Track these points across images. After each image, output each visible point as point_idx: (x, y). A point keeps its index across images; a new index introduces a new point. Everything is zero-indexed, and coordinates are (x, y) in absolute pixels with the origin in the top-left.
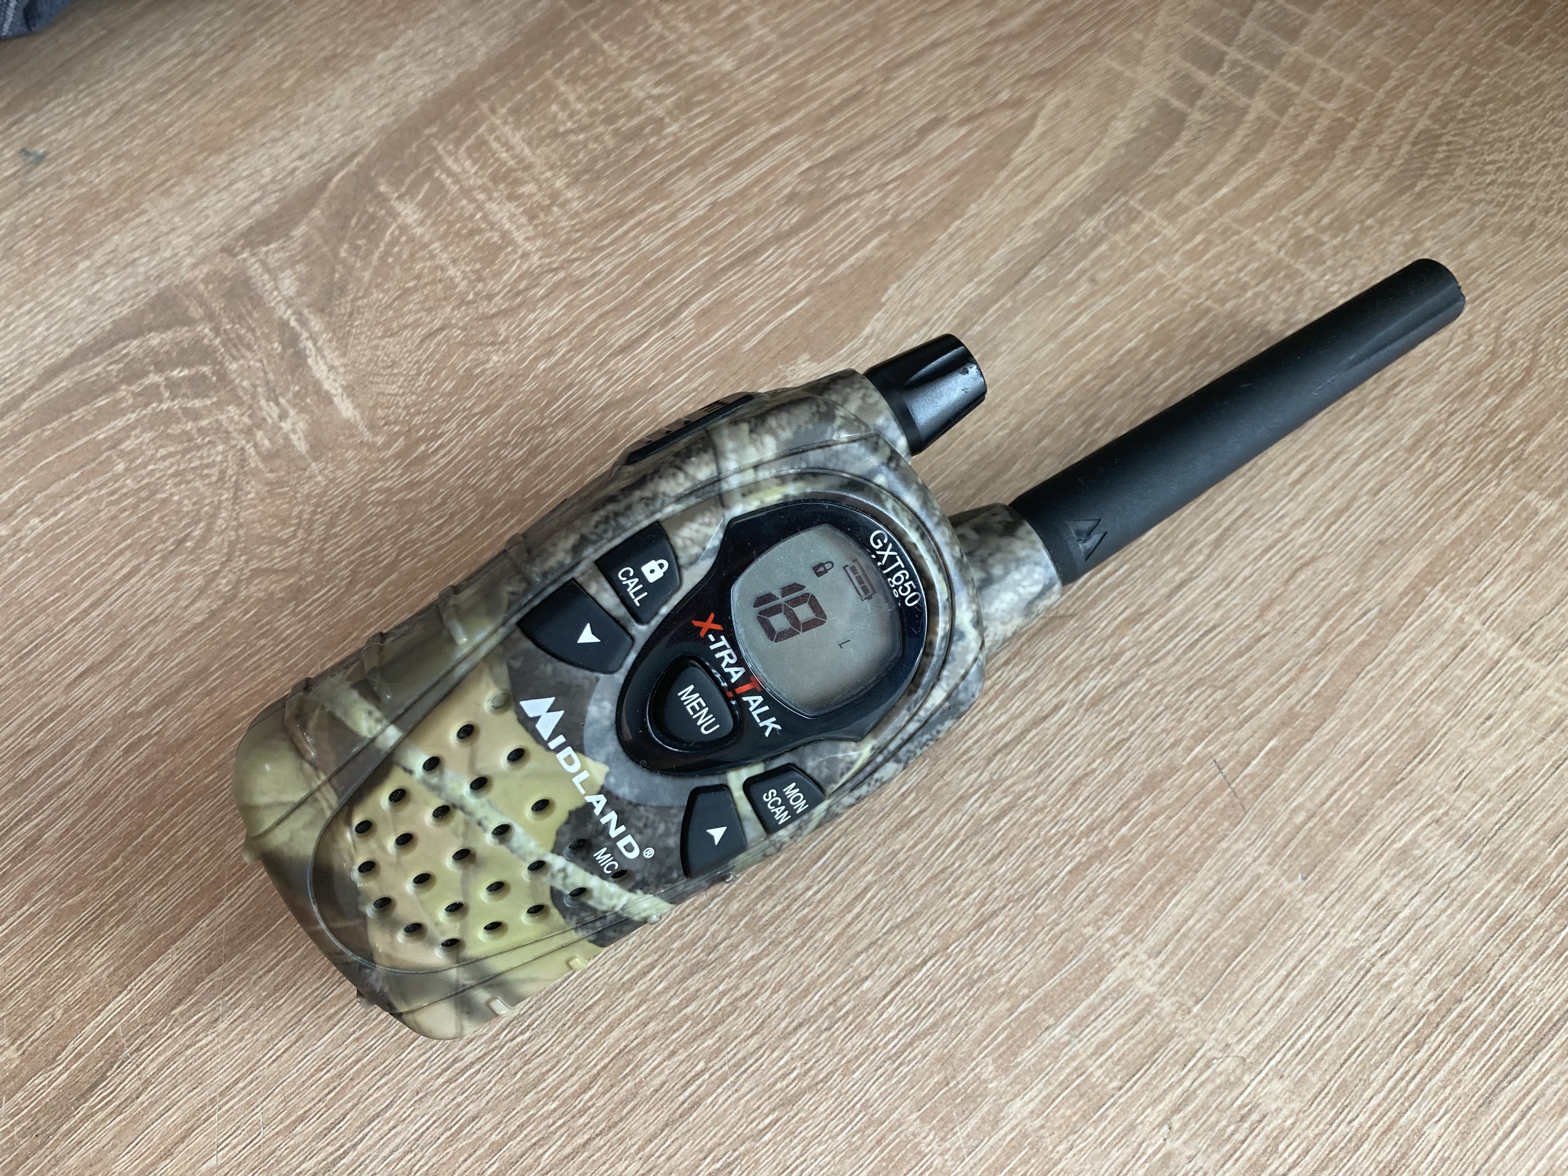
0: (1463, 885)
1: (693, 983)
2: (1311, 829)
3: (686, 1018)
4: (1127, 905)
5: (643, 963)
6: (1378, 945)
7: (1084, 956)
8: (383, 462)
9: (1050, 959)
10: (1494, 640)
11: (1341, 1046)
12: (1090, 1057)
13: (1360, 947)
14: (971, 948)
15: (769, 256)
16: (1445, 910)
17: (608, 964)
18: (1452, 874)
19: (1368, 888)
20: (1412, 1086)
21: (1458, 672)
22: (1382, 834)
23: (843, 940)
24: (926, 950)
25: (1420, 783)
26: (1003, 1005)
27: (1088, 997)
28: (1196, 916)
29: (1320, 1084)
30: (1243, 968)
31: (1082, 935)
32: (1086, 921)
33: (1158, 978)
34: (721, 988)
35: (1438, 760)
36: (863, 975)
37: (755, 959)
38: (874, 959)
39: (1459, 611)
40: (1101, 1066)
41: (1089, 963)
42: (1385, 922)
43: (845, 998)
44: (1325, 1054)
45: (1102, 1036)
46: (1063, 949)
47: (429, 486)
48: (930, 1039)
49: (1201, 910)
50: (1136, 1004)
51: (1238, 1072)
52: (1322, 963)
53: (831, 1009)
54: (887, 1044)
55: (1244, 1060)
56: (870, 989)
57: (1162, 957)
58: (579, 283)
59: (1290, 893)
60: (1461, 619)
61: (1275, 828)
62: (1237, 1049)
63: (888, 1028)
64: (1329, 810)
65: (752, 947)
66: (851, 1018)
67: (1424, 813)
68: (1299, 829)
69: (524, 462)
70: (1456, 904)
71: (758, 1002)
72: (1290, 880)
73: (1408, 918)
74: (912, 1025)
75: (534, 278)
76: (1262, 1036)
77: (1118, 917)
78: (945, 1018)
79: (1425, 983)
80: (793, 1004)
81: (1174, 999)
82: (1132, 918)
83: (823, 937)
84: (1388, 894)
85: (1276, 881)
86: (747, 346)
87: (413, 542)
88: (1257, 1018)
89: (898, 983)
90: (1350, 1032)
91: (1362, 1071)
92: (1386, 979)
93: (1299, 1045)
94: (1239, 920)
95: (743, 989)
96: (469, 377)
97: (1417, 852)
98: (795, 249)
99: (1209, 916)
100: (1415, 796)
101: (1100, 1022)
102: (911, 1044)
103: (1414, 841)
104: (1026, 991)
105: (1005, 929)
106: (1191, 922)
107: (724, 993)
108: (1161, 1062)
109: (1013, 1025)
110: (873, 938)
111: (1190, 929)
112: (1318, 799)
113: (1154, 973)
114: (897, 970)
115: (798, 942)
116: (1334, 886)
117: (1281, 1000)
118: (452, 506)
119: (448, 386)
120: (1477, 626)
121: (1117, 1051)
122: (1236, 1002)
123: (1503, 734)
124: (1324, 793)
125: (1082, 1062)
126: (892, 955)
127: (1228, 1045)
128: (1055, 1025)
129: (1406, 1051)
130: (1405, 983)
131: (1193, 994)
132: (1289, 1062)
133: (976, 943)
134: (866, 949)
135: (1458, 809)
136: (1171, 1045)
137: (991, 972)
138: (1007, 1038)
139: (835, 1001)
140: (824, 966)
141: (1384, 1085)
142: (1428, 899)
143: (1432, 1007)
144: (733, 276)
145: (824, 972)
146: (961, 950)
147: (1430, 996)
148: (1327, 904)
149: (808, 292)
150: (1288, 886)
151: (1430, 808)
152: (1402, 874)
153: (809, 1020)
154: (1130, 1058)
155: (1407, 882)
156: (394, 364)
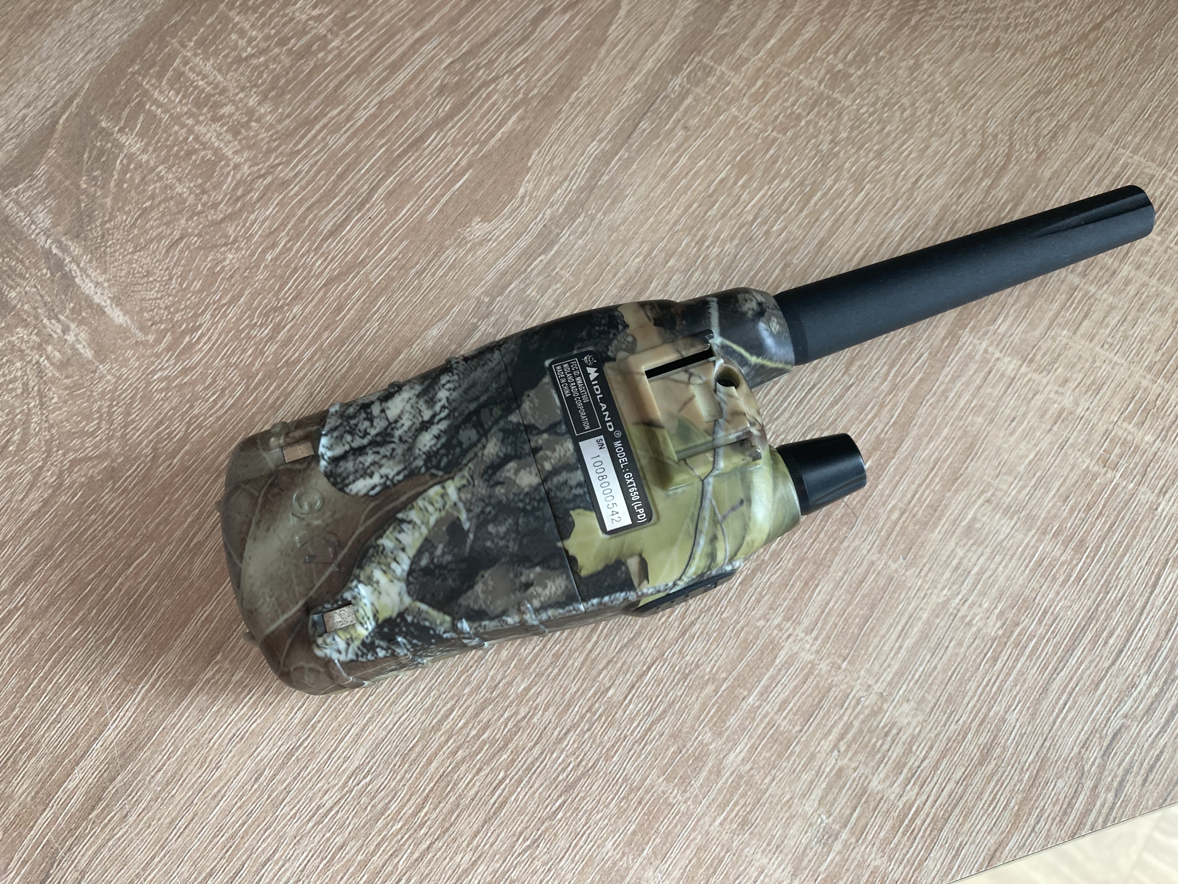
0: (1011, 542)
1: (485, 716)
2: (904, 522)
3: (484, 743)
4: (784, 600)
5: (445, 709)
6: (960, 597)
7: (760, 642)
8: (158, 356)
9: (737, 648)
10: (1010, 362)
11: (945, 671)
12: (776, 713)
13: (949, 600)
14: (680, 651)
15: (434, 140)
16: (1000, 563)
17: (419, 715)
18: (1002, 537)
19: (948, 557)
20: (994, 689)
21: (989, 390)
22: (952, 517)
23: (588, 663)
24: (649, 659)
25: (973, 476)
26: (710, 688)
27: (768, 670)
28: (834, 599)
29: (934, 701)
30: (872, 630)
31: (756, 627)
32: (758, 616)
33: (814, 648)
34: (506, 715)
35: (983, 457)
36: (607, 686)
37: (527, 689)
38: (613, 672)
39: (984, 345)
40: (785, 718)
41: (765, 646)
42: (962, 579)
43: (597, 705)
44: (935, 678)
45: (783, 696)
46: (745, 640)
47: (199, 369)
48: (663, 723)
49: (837, 594)
50: (802, 669)
51: (879, 703)
52: (925, 616)
53: (588, 715)
54: (633, 732)
55: (881, 694)
56: (614, 695)
57: (815, 632)
58: (285, 184)
59: (896, 571)
60: (986, 351)
61: (879, 526)
62: (876, 687)
63: (632, 721)
64: (915, 506)
65: (523, 680)
66: (603, 719)
67: (979, 497)
68: (896, 523)
69: (271, 338)
70: (1008, 557)
71: (535, 720)
72: (895, 561)
73: (978, 574)
74: (648, 714)
75: (248, 185)
76: (891, 675)
77: (780, 610)
78: (670, 706)
79: (994, 617)
80: (560, 716)
81: (828, 661)
82: (790, 608)
83: (573, 664)
84: (962, 559)
85: (885, 564)
86: (430, 217)
87: (197, 417)
88: (886, 664)
89: (633, 687)
90: (949, 661)
91: (960, 686)
92: (968, 619)
93: (917, 676)
94: (864, 596)
95: (522, 714)
96: (212, 275)
97: (978, 526)
98: (452, 132)
99: (843, 597)
100: (971, 486)
101: (779, 688)
102: (649, 729)
103: (974, 519)
104: (724, 675)
105: (702, 633)
106: (831, 604)
107: (509, 719)
108: (826, 707)
109: (720, 701)
110: (610, 657)
111: (831, 609)
112: (906, 500)
113: (812, 645)
114: (630, 678)
115: (556, 671)
116: (925, 560)
117: (900, 647)
118: (222, 383)
119: (197, 285)
120: (997, 355)
121: (795, 705)
122: (871, 655)
123: (1023, 430)
124: (909, 495)
125: (772, 718)
126: (625, 667)
127: (869, 686)
128: (749, 695)
129: (987, 666)
130: (981, 619)
131: (841, 655)
132: (912, 689)
133: (683, 647)
134: (606, 667)
135: (1001, 490)
136: (831, 694)
137: (697, 666)
138: (717, 711)
139: (590, 708)
140: (578, 685)
141: (976, 691)
142: (989, 558)
143: (1000, 632)
144: (408, 161)
145: (578, 690)
146: (674, 655)
147: (998, 624)
148: (922, 574)
149: (470, 165)
150: (894, 566)
151: (983, 492)
152: (969, 544)
153: (574, 726)
154: (804, 709)
155: (974, 548)
156: (149, 273)
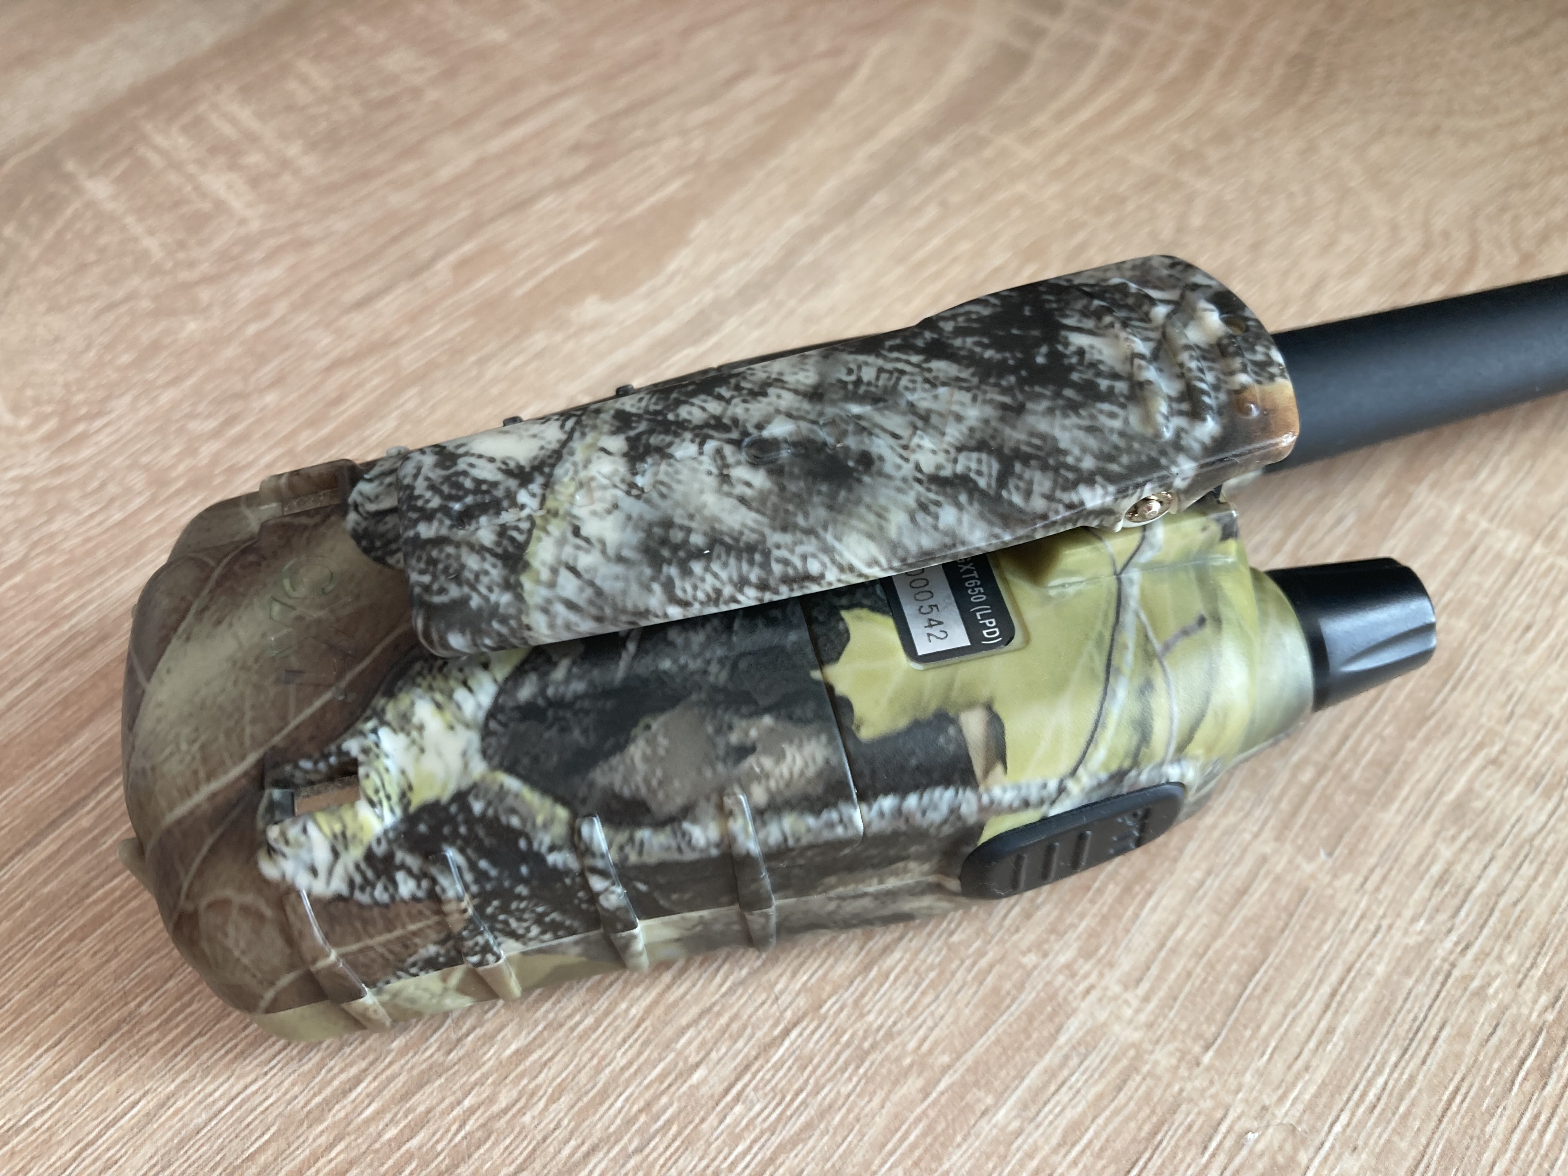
0: (1550, 841)
1: (422, 1101)
2: (1325, 788)
3: (410, 1157)
4: (1082, 916)
5: (343, 1077)
6: (1453, 937)
7: (1028, 998)
9: (977, 1007)
10: (1509, 539)
11: (1434, 1089)
12: (1055, 1151)
13: (1429, 942)
14: (856, 1003)
16: (1535, 878)
17: (286, 1084)
18: (1531, 829)
19: (1421, 860)
20: (1548, 1137)
21: (1474, 578)
22: (1423, 786)
23: (659, 1011)
24: (788, 1014)
25: (1458, 715)
26: (913, 1084)
27: (1040, 1055)
28: (1185, 923)
29: (1414, 1153)
30: (1266, 990)
31: (1021, 966)
32: (1024, 946)
33: (1143, 1018)
34: (467, 1103)
35: (1475, 685)
36: (693, 1060)
37: (522, 1054)
38: (708, 1035)
39: (1457, 510)
40: (1075, 1163)
41: (1038, 1005)
42: (1456, 902)
43: (664, 1100)
44: (1413, 1104)
45: (1071, 1114)
46: (995, 990)
48: (802, 1150)
49: (1190, 913)
50: (1116, 1060)
51: (1288, 1147)
52: (1380, 970)
53: (643, 1118)
54: (734, 1164)
55: (1294, 1129)
56: (704, 1080)
57: (1145, 986)
59: (1313, 877)
60: (1462, 518)
61: (1276, 791)
62: (1280, 1112)
63: (736, 1139)
64: (1345, 760)
65: (516, 1035)
66: (674, 1129)
67: (1475, 752)
68: (1309, 789)
70: (1548, 868)
71: (527, 1119)
72: (1311, 858)
73: (1487, 894)
74: (772, 1129)
76: (1313, 1089)
77: (1072, 936)
78: (824, 1113)
79: (1531, 984)
80: (582, 1116)
81: (1171, 1047)
82: (1093, 934)
83: (627, 1011)
84: (1451, 864)
85: (1290, 861)
88: (1300, 1063)
89: (747, 1067)
90: (1442, 1067)
91: (1471, 1124)
92: (1476, 984)
93: (1371, 1097)
94: (1247, 922)
95: (503, 1101)
97: (1478, 804)
99: (1204, 920)
100: (1455, 733)
101: (1064, 1095)
103: (1469, 791)
104: (946, 1059)
105: (905, 969)
106: (1179, 932)
107: (472, 1111)
108: (1167, 1146)
109: (932, 1114)
110: (706, 1002)
111: (1180, 941)
112: (1327, 748)
113: (1138, 1011)
114: (745, 1048)
115: (590, 1021)
116: (1372, 861)
117: (1330, 1031)
120: (1484, 524)
121: (1097, 1135)
122: (1266, 1042)
123: (1551, 647)
124: (1333, 741)
125: (1045, 1160)
126: (735, 1027)
127: (1264, 1108)
128: (997, 1105)
129: (1528, 1086)
130: (1505, 986)
131: (1199, 1036)
132: (1362, 1124)
133: (863, 995)
134: (695, 1022)
135: (1518, 744)
136: (1179, 1117)
137: (890, 1036)
138: (924, 1135)
139: (648, 1105)
140: (630, 1054)
141: (1507, 1141)
142: (1507, 867)
143: (1550, 1017)
145: (630, 1063)
146: (841, 1009)
147: (1544, 1000)
148: (1369, 886)
149: (597, 233)
150: (1308, 868)
151: (1480, 746)
152: (1464, 837)
153: (608, 1140)
154: (1118, 1145)
155: (1473, 846)
